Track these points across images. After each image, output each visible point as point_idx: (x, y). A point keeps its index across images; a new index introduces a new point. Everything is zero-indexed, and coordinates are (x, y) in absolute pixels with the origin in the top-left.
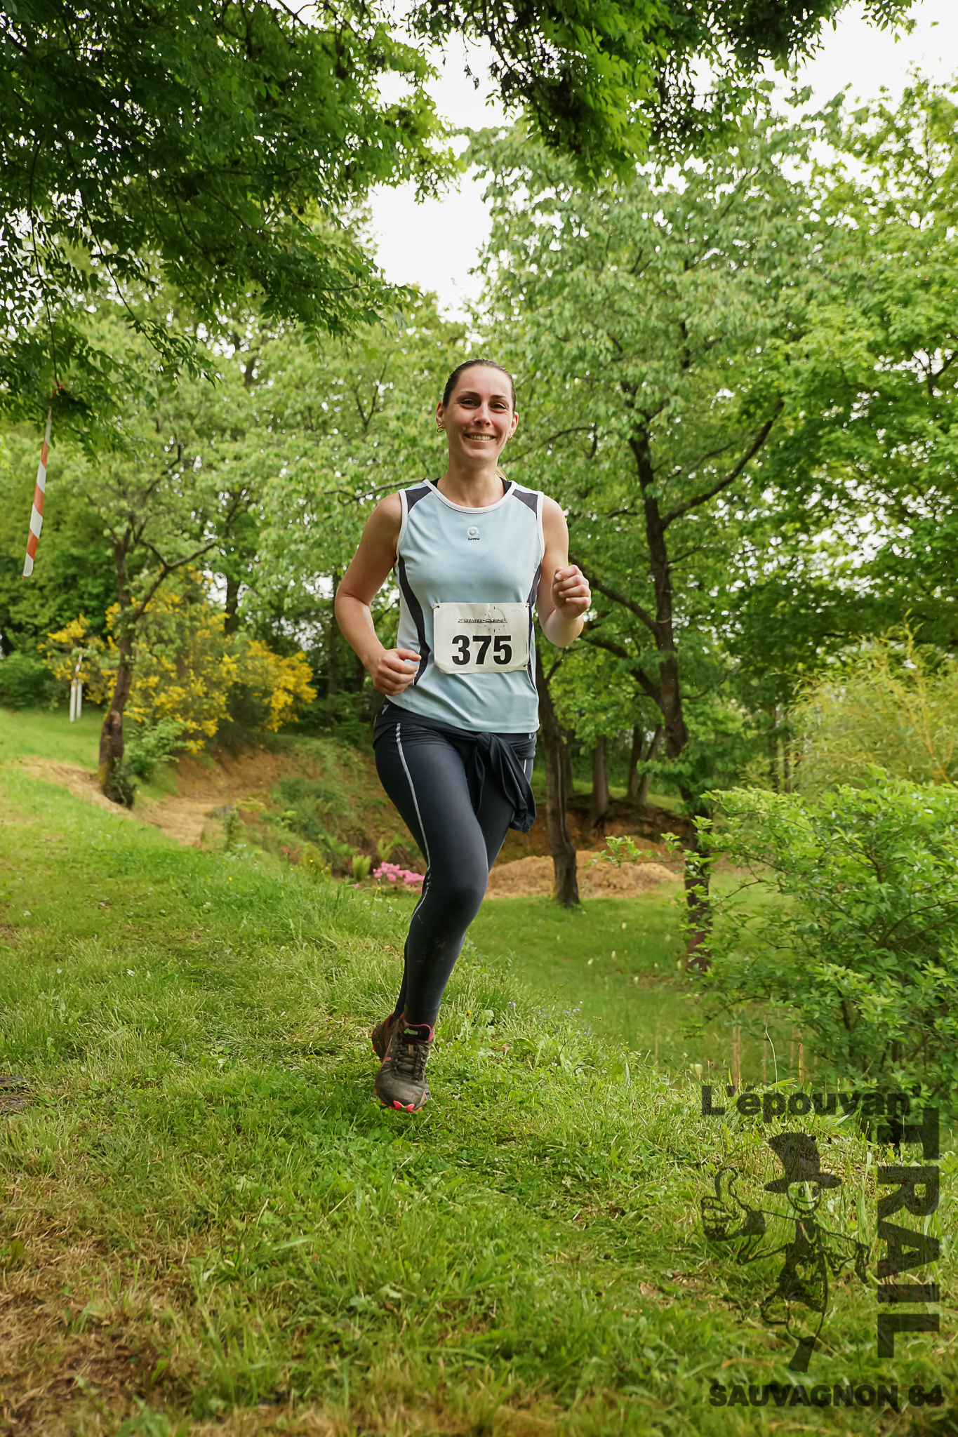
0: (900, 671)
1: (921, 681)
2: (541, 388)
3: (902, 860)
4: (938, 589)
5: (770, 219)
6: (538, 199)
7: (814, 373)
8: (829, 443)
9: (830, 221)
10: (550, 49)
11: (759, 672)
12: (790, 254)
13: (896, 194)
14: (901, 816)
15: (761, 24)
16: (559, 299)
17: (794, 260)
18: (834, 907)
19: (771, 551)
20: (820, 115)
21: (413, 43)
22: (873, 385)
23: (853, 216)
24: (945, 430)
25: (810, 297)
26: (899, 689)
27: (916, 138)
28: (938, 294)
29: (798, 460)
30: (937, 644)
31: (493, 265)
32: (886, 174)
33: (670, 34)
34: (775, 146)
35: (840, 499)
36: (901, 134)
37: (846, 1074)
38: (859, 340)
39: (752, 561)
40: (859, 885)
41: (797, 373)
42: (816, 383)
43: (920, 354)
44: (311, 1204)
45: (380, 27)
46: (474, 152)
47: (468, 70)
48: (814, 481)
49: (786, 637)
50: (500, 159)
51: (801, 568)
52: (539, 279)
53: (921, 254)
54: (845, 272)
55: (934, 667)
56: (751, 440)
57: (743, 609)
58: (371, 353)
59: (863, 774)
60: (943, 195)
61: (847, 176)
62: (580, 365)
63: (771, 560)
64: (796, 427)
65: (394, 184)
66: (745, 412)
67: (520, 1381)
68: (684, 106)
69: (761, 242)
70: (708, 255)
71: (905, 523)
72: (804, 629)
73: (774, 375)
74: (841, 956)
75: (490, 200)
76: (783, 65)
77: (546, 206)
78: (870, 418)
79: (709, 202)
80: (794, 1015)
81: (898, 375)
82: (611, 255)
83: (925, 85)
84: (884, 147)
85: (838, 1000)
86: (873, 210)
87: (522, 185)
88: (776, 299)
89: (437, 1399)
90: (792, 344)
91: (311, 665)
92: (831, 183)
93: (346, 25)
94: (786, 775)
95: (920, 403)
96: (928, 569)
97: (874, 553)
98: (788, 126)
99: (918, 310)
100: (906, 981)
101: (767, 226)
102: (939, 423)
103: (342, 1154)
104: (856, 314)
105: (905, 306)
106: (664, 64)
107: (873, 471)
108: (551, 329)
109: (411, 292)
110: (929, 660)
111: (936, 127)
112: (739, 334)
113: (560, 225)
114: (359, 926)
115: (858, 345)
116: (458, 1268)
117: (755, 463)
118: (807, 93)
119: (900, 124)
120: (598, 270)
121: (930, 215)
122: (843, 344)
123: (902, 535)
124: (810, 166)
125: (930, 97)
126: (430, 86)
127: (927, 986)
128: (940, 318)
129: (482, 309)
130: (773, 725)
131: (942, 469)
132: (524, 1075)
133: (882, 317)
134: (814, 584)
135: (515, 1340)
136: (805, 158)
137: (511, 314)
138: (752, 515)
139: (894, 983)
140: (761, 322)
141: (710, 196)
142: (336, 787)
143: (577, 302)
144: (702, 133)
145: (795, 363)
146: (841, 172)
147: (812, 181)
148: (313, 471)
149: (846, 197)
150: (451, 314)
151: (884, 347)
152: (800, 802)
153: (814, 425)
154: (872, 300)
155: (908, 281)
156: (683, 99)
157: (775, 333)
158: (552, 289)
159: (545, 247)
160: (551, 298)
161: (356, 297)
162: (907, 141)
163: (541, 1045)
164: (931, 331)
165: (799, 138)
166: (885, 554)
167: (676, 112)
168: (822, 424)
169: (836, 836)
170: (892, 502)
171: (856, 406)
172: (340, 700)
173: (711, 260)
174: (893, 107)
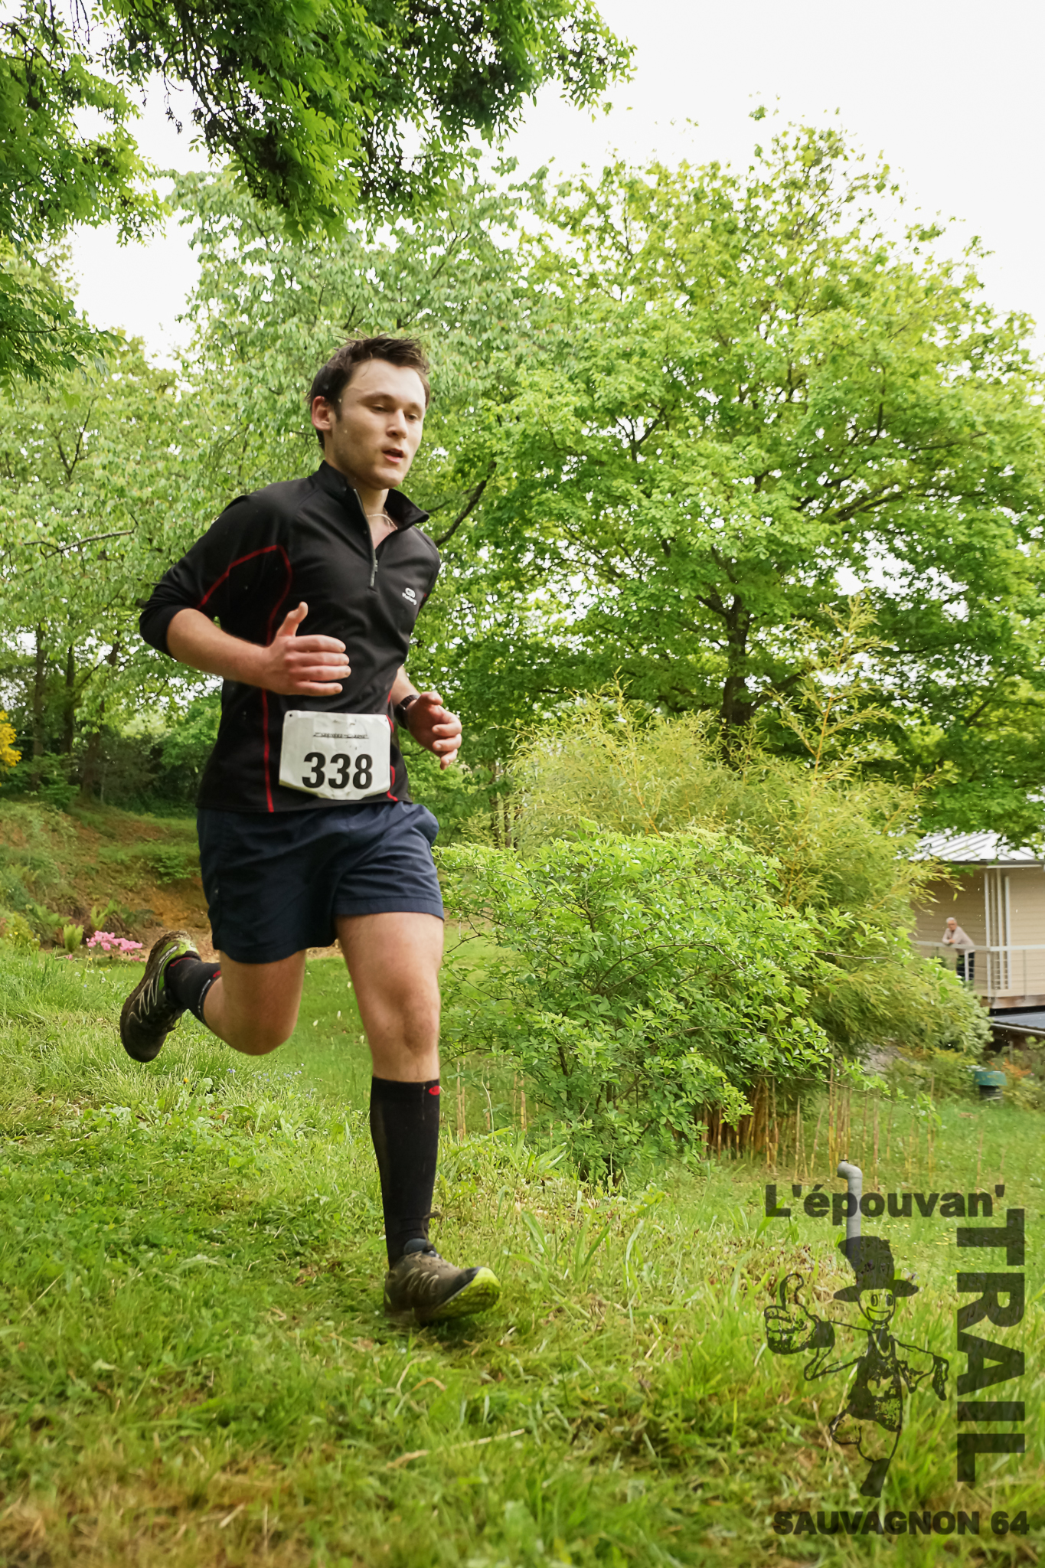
0: (611, 726)
1: (631, 735)
2: (254, 441)
3: (613, 910)
4: (645, 647)
5: (479, 284)
6: (247, 249)
7: (525, 435)
8: (539, 504)
9: (537, 288)
10: (255, 99)
11: (478, 728)
12: (500, 318)
13: (598, 267)
14: (612, 867)
15: (466, 94)
16: (271, 351)
17: (503, 324)
18: (551, 956)
19: (488, 608)
20: (525, 185)
21: (112, 79)
22: (580, 449)
23: (559, 284)
24: (649, 496)
25: (519, 361)
26: (611, 742)
27: (616, 215)
28: (639, 364)
29: (511, 519)
30: (646, 700)
31: (203, 312)
32: (589, 247)
33: (377, 95)
34: (483, 211)
35: (552, 559)
36: (602, 210)
37: (563, 1118)
38: (567, 405)
39: (469, 619)
40: (574, 934)
41: (508, 435)
42: (527, 445)
43: (623, 421)
44: (17, 1291)
45: (74, 59)
46: (180, 196)
47: (170, 113)
48: (525, 539)
49: (503, 694)
50: (208, 205)
51: (516, 625)
52: (250, 330)
53: (622, 326)
54: (552, 339)
55: (643, 722)
56: (466, 501)
57: (462, 666)
58: (72, 400)
60: (641, 271)
61: (553, 247)
62: (294, 419)
63: (487, 618)
64: (509, 487)
65: (95, 224)
66: (460, 471)
67: (239, 1447)
68: (392, 167)
69: (472, 303)
70: (420, 315)
71: (613, 582)
72: (521, 686)
73: (487, 435)
74: (559, 1005)
75: (198, 246)
76: (488, 135)
77: (256, 256)
78: (578, 481)
79: (420, 262)
80: (514, 1063)
81: (604, 441)
82: (323, 309)
83: (622, 165)
84: (586, 221)
85: (555, 1046)
86: (578, 281)
87: (231, 233)
88: (486, 362)
89: (152, 1475)
90: (503, 406)
91: (14, 725)
92: (538, 251)
93: (37, 53)
94: (507, 828)
95: (624, 468)
96: (635, 628)
97: (585, 612)
98: (496, 194)
99: (620, 379)
100: (619, 1024)
101: (477, 290)
102: (642, 487)
103: (49, 1236)
104: (564, 379)
105: (609, 374)
106: (372, 124)
107: (583, 532)
108: (264, 381)
109: (113, 337)
110: (638, 716)
111: (633, 206)
112: (452, 393)
113: (272, 277)
114: (68, 1000)
115: (565, 409)
116: (173, 1342)
117: (469, 521)
118: (512, 165)
119: (601, 200)
120: (311, 324)
121: (630, 290)
122: (551, 408)
123: (611, 595)
124: (518, 234)
125: (628, 179)
126: (130, 124)
127: (637, 1028)
128: (641, 387)
129: (192, 357)
130: (493, 779)
131: (645, 532)
132: (243, 1142)
133: (587, 384)
134: (529, 641)
135: (232, 1407)
136: (512, 226)
137: (222, 363)
138: (469, 573)
139: (607, 1028)
140: (473, 383)
141: (421, 257)
142: (44, 854)
143: (290, 355)
144: (411, 195)
145: (507, 425)
146: (547, 241)
147: (521, 249)
148: (12, 521)
149: (551, 267)
150: (161, 362)
151: (590, 413)
152: (516, 856)
153: (526, 488)
154: (577, 366)
155: (611, 351)
156: (391, 161)
157: (486, 394)
158: (264, 341)
159: (257, 297)
160: (263, 350)
161: (53, 341)
162: (607, 217)
163: (261, 1110)
164: (633, 399)
165: (506, 206)
166: (595, 613)
167: (384, 173)
168: (533, 485)
169: (550, 888)
170: (601, 562)
171: (566, 468)
172: (46, 761)
173: (423, 321)
174: (594, 183)
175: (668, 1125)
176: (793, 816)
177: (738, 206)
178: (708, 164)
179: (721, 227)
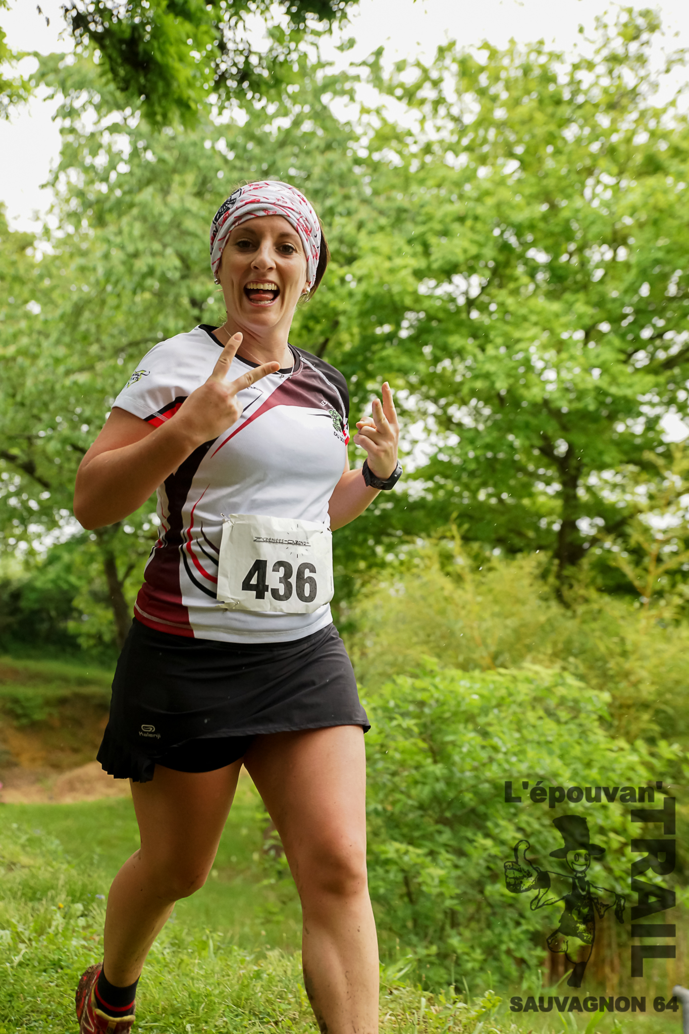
0: (450, 568)
1: (469, 577)
2: (112, 301)
3: (453, 743)
4: (482, 492)
5: (323, 153)
6: (106, 122)
7: (366, 296)
8: (382, 359)
9: (376, 156)
12: (342, 185)
13: (432, 136)
14: (453, 703)
16: (128, 218)
17: (345, 191)
20: (364, 63)
22: (417, 307)
23: (396, 152)
24: (483, 350)
25: (360, 226)
26: (448, 585)
28: (472, 229)
30: (483, 542)
32: (424, 118)
34: (325, 88)
36: (436, 84)
40: (417, 768)
41: (351, 294)
42: (369, 304)
46: (43, 75)
50: (69, 82)
52: (108, 198)
54: (391, 204)
55: (479, 562)
59: (418, 665)
60: (473, 141)
61: (390, 118)
62: (149, 282)
64: (352, 343)
66: (306, 327)
69: (316, 173)
71: (452, 432)
72: (365, 529)
74: (403, 834)
75: (59, 121)
77: (113, 129)
78: (417, 337)
79: (267, 134)
81: (440, 298)
82: (176, 178)
83: (452, 44)
84: (421, 94)
85: (401, 875)
86: (415, 149)
87: (90, 108)
92: (376, 123)
95: (460, 324)
96: (472, 474)
97: (426, 459)
98: (337, 70)
99: (455, 241)
100: (461, 853)
101: (321, 160)
102: (477, 343)
104: (402, 243)
105: (444, 237)
107: (422, 383)
108: (121, 246)
110: (475, 558)
111: (465, 79)
113: (128, 150)
115: (404, 271)
118: (351, 43)
119: (434, 75)
120: (165, 192)
121: (464, 157)
122: (392, 271)
123: (450, 443)
124: (358, 106)
125: (459, 56)
127: (478, 857)
128: (474, 250)
131: (479, 385)
133: (424, 246)
136: (352, 99)
139: (450, 857)
141: (268, 129)
143: (145, 221)
145: (349, 286)
146: (385, 113)
147: (360, 120)
149: (388, 136)
151: (428, 273)
153: (368, 342)
154: (415, 230)
155: (446, 215)
156: (241, 54)
158: (122, 208)
160: (120, 216)
162: (440, 91)
164: (467, 260)
165: (346, 82)
166: (435, 461)
167: (235, 65)
168: (375, 340)
170: (440, 412)
171: (405, 324)
174: (428, 61)
175: (509, 952)
176: (624, 654)
177: (563, 79)
178: (535, 40)
179: (547, 101)
